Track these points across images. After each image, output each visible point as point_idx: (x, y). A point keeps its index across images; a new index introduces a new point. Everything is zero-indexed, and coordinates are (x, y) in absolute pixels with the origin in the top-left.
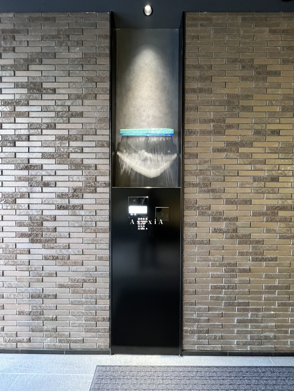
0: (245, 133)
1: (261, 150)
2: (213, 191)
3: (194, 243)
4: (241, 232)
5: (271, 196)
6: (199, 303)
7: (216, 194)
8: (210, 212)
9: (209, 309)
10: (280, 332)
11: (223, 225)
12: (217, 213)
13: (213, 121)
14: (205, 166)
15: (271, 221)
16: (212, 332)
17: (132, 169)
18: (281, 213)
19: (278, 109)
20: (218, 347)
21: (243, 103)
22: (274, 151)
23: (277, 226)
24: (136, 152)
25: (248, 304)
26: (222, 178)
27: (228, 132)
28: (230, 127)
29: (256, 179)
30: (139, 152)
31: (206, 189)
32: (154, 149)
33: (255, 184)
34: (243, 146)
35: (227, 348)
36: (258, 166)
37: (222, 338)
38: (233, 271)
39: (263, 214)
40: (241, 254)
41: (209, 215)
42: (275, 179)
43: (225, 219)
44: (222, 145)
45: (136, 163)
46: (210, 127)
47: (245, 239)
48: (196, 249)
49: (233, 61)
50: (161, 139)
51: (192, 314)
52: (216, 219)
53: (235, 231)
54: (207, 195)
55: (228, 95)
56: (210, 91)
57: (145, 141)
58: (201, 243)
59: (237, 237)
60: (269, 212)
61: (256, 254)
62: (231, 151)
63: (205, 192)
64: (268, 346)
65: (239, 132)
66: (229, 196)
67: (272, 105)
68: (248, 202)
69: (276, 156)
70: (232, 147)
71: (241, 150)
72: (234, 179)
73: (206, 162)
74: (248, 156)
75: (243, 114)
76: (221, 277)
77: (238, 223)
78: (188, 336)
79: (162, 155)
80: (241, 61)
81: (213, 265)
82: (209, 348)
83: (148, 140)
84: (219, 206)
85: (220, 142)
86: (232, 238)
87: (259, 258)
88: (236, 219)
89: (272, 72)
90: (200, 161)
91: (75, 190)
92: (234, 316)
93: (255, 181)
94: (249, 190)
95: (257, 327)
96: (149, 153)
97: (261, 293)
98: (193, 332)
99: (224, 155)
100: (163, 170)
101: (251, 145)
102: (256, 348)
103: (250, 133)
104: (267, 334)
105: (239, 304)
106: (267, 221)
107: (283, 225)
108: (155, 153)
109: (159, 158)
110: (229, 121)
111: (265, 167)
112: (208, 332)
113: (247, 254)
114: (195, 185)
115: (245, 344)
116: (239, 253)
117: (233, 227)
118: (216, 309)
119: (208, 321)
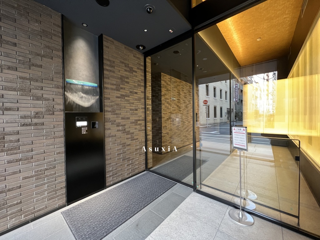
0: (127, 91)
1: (132, 99)
2: (116, 114)
3: (109, 137)
4: (127, 130)
5: (136, 116)
6: (112, 163)
7: (117, 115)
8: (115, 123)
9: (116, 164)
10: (139, 165)
11: (120, 128)
12: (118, 123)
13: (116, 85)
14: (113, 104)
15: (136, 125)
16: (118, 173)
17: (74, 102)
18: (139, 122)
19: (136, 85)
20: (120, 179)
21: (126, 80)
22: (136, 100)
23: (138, 127)
24: (76, 93)
25: (130, 158)
26: (120, 109)
27: (121, 90)
28: (122, 88)
29: (131, 110)
30: (78, 93)
31: (114, 113)
32: (87, 92)
33: (131, 112)
34: (127, 97)
35: (124, 178)
36: (132, 105)
37: (121, 174)
38: (124, 146)
39: (134, 123)
40: (127, 139)
41: (115, 124)
42: (136, 110)
43: (121, 125)
44: (119, 95)
45: (77, 99)
46: (114, 87)
47: (128, 133)
48: (110, 139)
49: (122, 63)
50: (90, 88)
51: (110, 169)
52: (118, 126)
53: (125, 130)
54: (114, 116)
55: (121, 76)
56: (114, 72)
57: (81, 87)
58: (112, 136)
59: (126, 132)
60: (135, 122)
61: (132, 138)
62: (122, 98)
63: (113, 114)
64: (137, 171)
65: (125, 91)
66: (122, 116)
67: (135, 83)
68: (128, 118)
69: (136, 101)
70: (123, 96)
71: (126, 98)
72: (124, 109)
73: (113, 102)
74: (128, 100)
75: (126, 84)
76: (120, 149)
77: (126, 127)
78: (108, 179)
79: (91, 96)
80: (125, 64)
81: (117, 145)
82: (117, 181)
83: (83, 87)
84: (119, 120)
85: (118, 94)
86: (124, 133)
87: (133, 139)
88: (125, 125)
89: (134, 71)
90: (111, 101)
91: (37, 113)
92: (125, 164)
93: (130, 110)
94: (129, 114)
95: (133, 165)
96: (84, 94)
97: (134, 152)
98: (110, 176)
99: (119, 99)
100: (92, 103)
101: (129, 97)
102: (133, 173)
103: (128, 92)
104: (136, 167)
105: (127, 159)
106: (135, 125)
107: (139, 126)
108: (87, 94)
109: (90, 97)
110: (121, 86)
111: (134, 105)
112: (116, 174)
113: (129, 138)
114: (109, 112)
115: (129, 174)
116: (126, 138)
117: (124, 128)
118: (119, 163)
119: (116, 169)
